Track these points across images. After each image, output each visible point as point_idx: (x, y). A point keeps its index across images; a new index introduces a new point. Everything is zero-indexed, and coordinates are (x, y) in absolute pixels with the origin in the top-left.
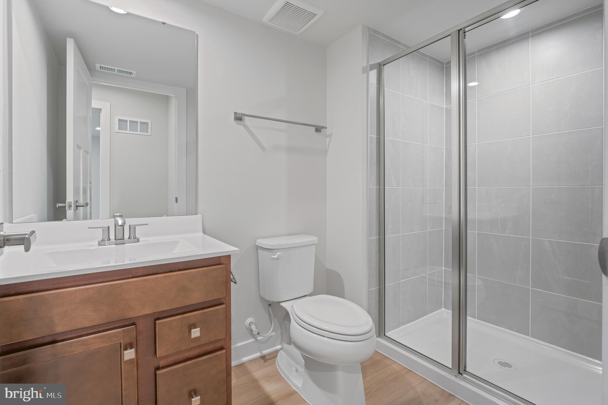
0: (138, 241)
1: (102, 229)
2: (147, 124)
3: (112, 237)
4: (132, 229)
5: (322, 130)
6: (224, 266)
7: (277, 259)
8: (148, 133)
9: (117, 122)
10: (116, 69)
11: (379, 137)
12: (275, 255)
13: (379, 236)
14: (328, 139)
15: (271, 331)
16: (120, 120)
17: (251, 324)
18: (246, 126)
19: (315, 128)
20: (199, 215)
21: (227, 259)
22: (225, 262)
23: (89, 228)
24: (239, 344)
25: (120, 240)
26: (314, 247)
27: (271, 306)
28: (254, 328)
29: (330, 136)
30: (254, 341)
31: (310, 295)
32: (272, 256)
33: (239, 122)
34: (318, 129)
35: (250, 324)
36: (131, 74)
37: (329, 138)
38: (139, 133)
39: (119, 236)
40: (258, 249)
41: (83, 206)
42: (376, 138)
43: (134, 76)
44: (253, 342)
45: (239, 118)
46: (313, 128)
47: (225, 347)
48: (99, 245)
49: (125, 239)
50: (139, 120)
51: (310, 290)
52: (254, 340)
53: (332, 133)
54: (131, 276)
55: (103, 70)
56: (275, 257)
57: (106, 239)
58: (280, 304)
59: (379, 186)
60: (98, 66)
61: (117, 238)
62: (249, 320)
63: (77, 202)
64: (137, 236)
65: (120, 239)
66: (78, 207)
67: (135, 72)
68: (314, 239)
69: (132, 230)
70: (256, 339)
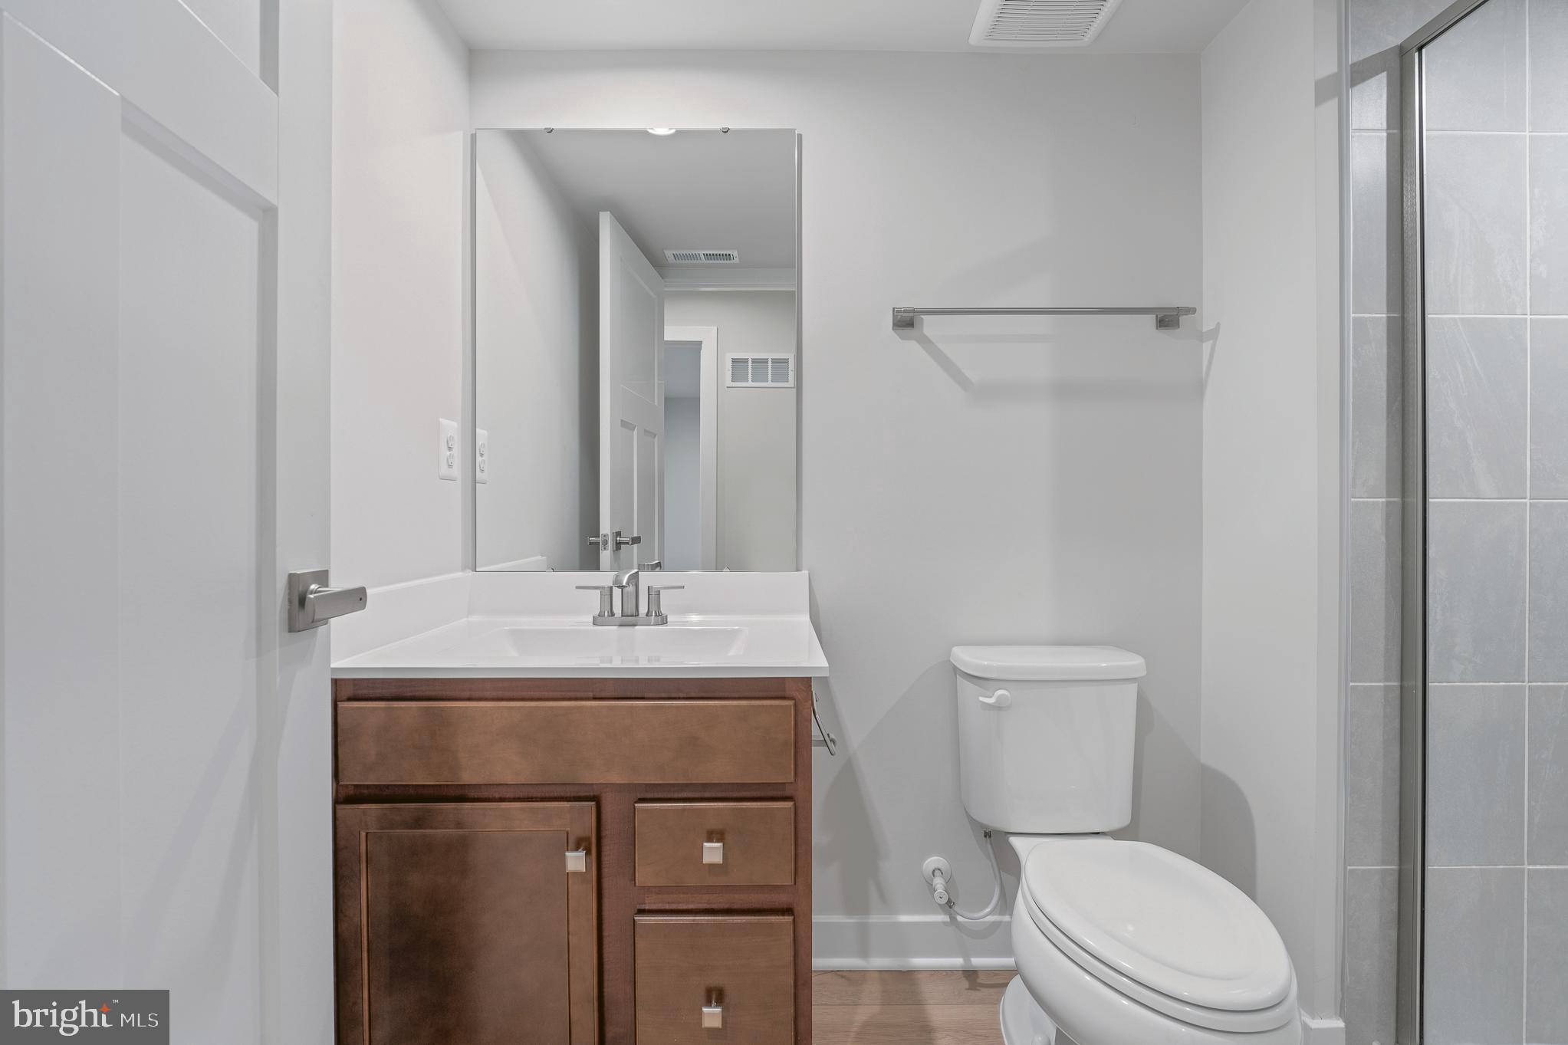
0: (664, 622)
1: (599, 591)
2: (786, 361)
3: (617, 610)
4: (654, 595)
5: (1182, 319)
6: (790, 703)
7: (997, 707)
8: (788, 382)
9: (729, 365)
10: (701, 253)
11: (1403, 318)
12: (991, 697)
13: (1402, 680)
14: (1206, 346)
15: (988, 910)
16: (734, 361)
17: (936, 871)
18: (925, 342)
19: (1157, 316)
20: (803, 572)
21: (803, 688)
22: (796, 694)
23: (577, 587)
24: (904, 918)
25: (630, 618)
26: (1132, 689)
27: (990, 836)
28: (939, 886)
29: (1214, 334)
30: (947, 922)
31: (1117, 835)
32: (981, 699)
33: (908, 331)
34: (1167, 320)
35: (934, 872)
36: (730, 259)
37: (1211, 342)
38: (770, 384)
39: (631, 609)
40: (955, 674)
41: (628, 543)
42: (1384, 321)
43: (736, 260)
44: (944, 923)
45: (906, 322)
46: (1150, 320)
47: (796, 909)
48: (595, 623)
49: (640, 615)
50: (770, 356)
51: (1120, 818)
52: (947, 918)
53: (1218, 324)
54: (591, 695)
55: (681, 261)
56: (991, 701)
57: (606, 612)
58: (1008, 838)
59: (1403, 497)
60: (669, 254)
61: (625, 614)
62: (933, 861)
63: (619, 534)
64: (663, 611)
65: (629, 614)
66: (622, 546)
67: (735, 253)
68: (1132, 663)
69: (653, 597)
70: (953, 918)
